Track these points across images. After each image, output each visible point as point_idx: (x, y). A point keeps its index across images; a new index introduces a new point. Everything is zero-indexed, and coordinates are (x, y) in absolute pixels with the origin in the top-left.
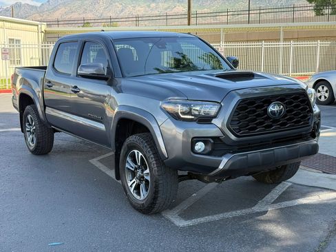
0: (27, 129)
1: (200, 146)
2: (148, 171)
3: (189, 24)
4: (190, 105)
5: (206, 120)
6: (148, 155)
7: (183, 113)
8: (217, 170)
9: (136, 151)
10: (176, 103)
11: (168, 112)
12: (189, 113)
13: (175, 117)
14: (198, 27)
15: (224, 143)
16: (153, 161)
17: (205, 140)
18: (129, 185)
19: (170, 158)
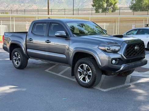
0: (14, 59)
1: (114, 62)
2: (91, 71)
3: (48, 14)
4: (109, 47)
5: (115, 52)
6: (91, 66)
7: (108, 50)
8: (120, 70)
9: (84, 65)
10: (105, 46)
11: (101, 49)
12: (109, 50)
13: (105, 51)
14: (52, 16)
15: (122, 60)
16: (94, 68)
17: (116, 59)
18: (79, 77)
19: (103, 66)
